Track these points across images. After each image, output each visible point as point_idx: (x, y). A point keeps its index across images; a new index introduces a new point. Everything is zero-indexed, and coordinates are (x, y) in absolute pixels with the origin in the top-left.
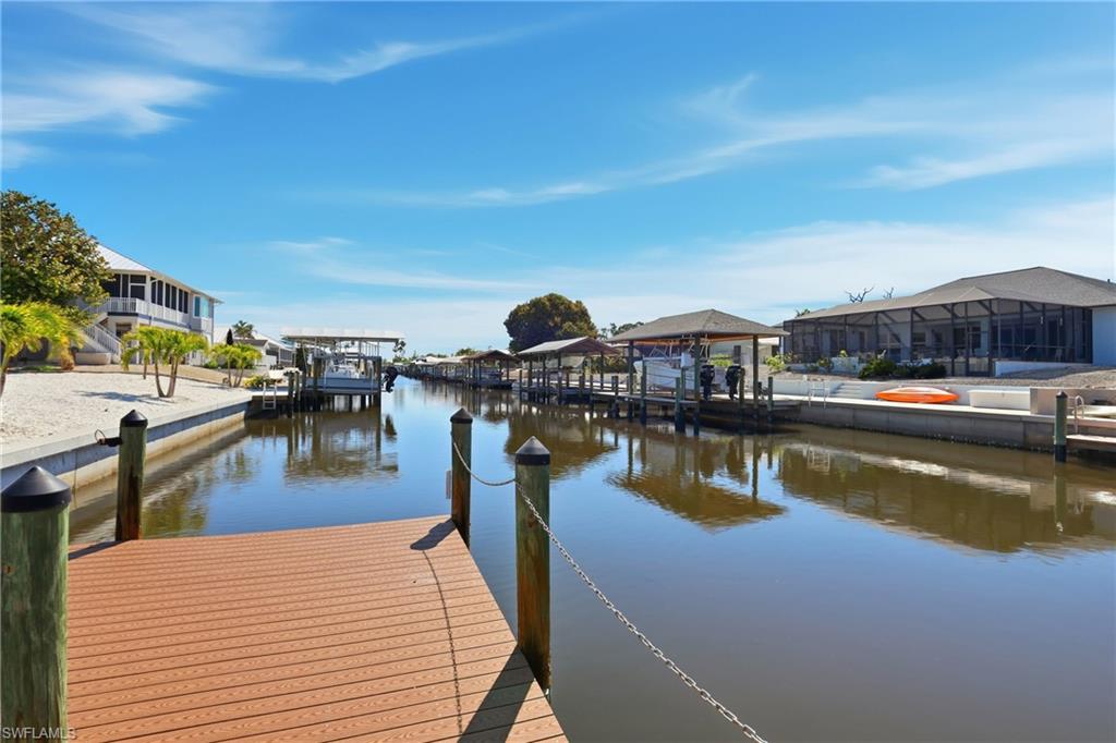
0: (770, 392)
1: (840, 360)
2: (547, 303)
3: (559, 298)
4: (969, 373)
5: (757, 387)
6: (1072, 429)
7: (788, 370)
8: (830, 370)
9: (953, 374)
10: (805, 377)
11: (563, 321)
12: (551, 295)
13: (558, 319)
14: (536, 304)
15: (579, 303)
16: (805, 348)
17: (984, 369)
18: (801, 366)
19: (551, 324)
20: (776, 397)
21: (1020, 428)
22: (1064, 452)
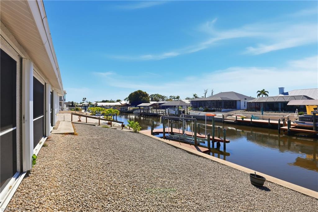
0: (189, 114)
1: (200, 108)
2: (138, 92)
3: (141, 91)
4: (218, 111)
5: (187, 113)
6: (225, 119)
7: (192, 110)
8: (199, 110)
9: (216, 111)
10: (195, 111)
11: (143, 97)
12: (139, 90)
14: (136, 93)
15: (145, 92)
16: (195, 106)
17: (220, 110)
18: (194, 109)
19: (140, 97)
21: (221, 119)
22: (224, 122)
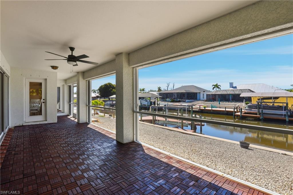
2: (108, 85)
3: (111, 84)
4: (183, 102)
5: (158, 104)
7: (160, 101)
8: (166, 101)
9: (181, 102)
11: (112, 89)
12: (109, 83)
13: (111, 89)
17: (185, 101)
18: (162, 100)
19: (110, 89)
20: (160, 105)
